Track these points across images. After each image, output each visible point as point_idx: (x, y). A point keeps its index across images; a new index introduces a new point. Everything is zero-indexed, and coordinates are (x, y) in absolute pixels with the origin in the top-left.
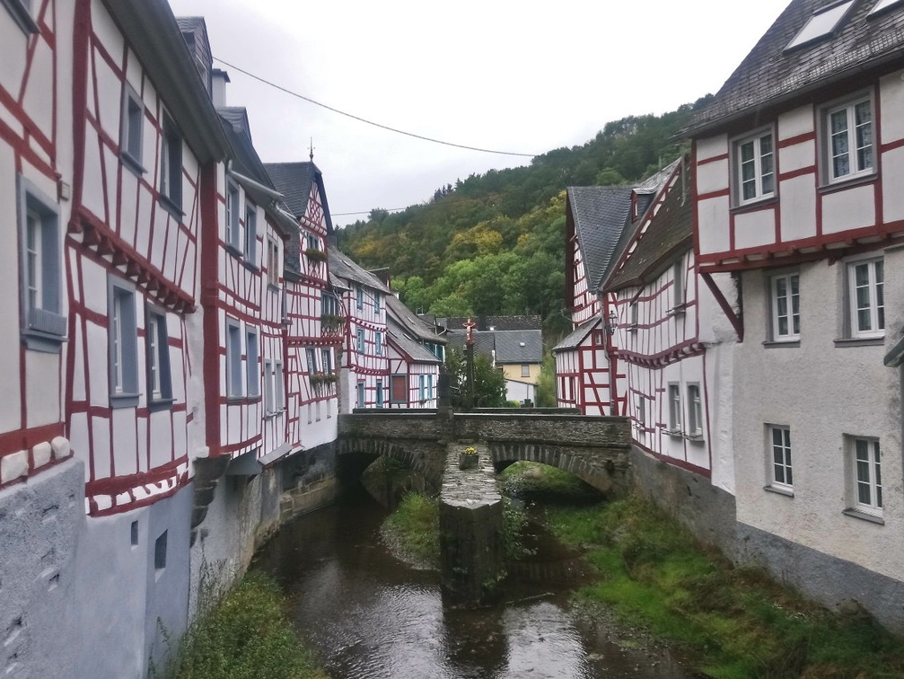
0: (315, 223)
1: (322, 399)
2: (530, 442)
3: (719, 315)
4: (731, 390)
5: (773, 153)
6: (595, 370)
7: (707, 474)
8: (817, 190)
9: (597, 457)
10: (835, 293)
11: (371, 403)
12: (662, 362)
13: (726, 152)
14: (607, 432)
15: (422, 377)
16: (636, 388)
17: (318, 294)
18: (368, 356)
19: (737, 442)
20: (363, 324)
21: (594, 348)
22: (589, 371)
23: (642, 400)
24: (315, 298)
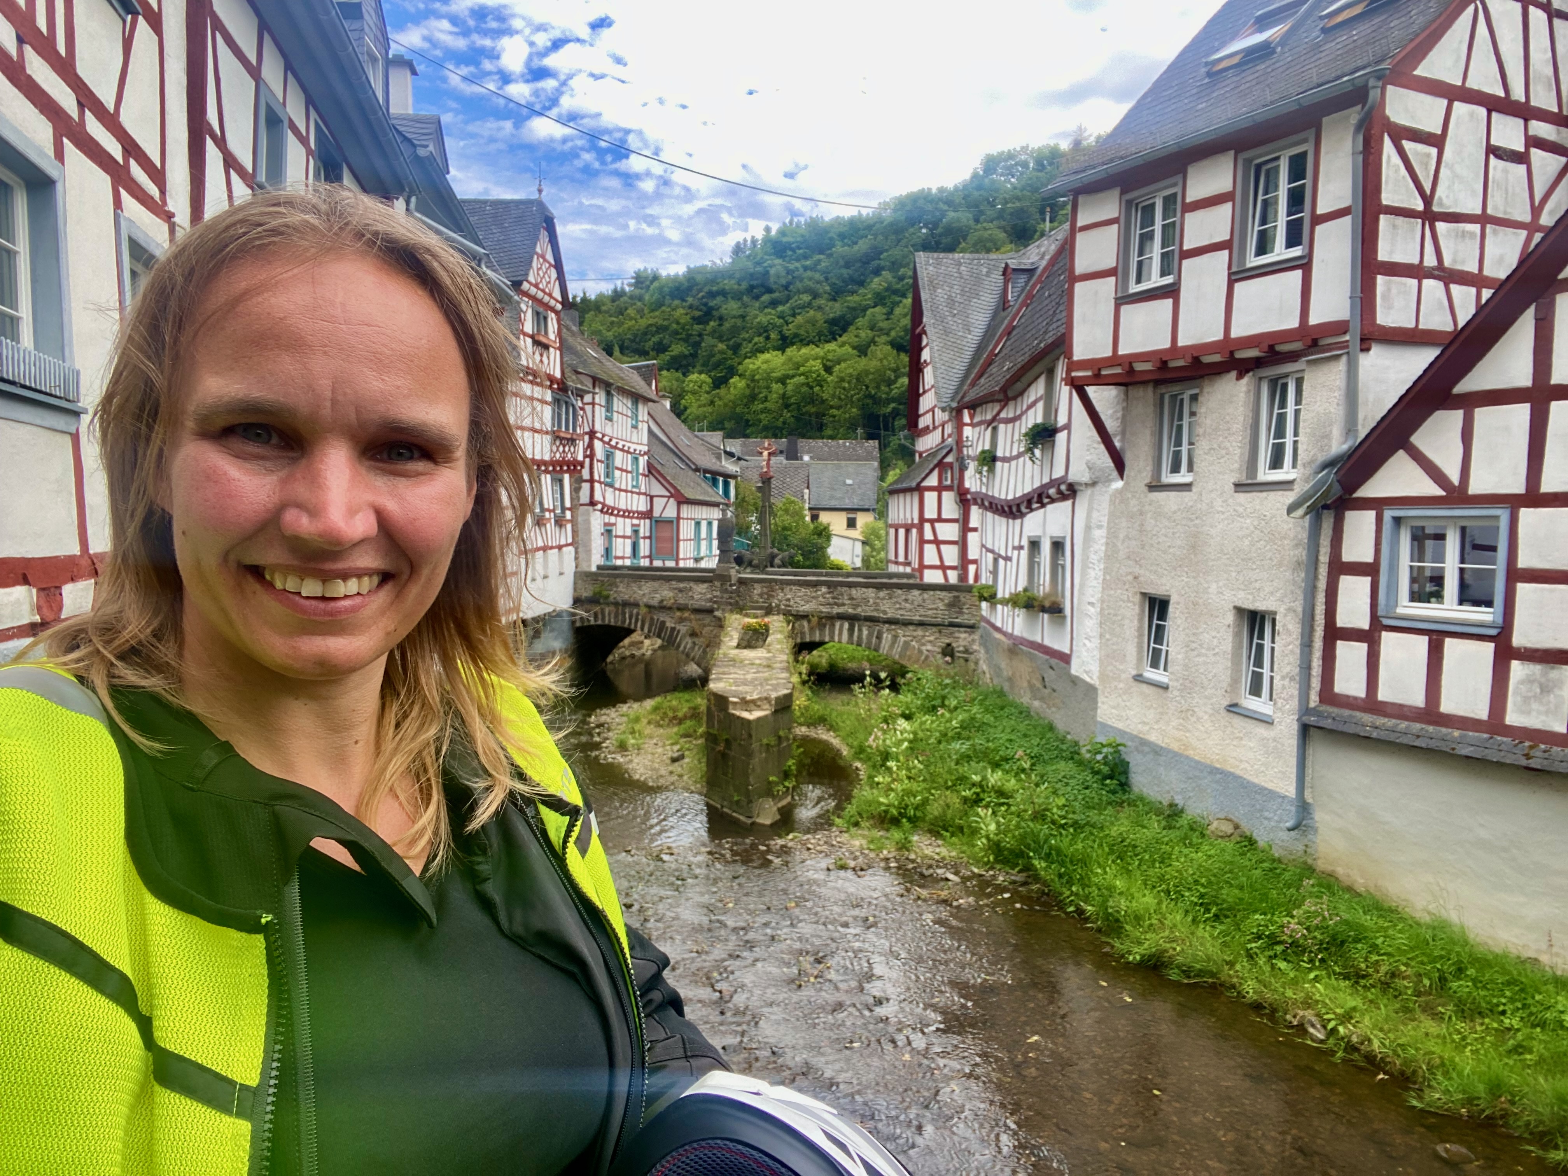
0: (543, 291)
1: (552, 548)
2: (842, 617)
3: (1095, 445)
4: (1103, 548)
5: (1177, 219)
6: (940, 519)
7: (1066, 659)
8: (1230, 275)
9: (932, 638)
10: (1241, 419)
11: (623, 558)
12: (1023, 509)
13: (1116, 215)
14: (951, 605)
15: (698, 524)
16: (989, 546)
17: (549, 397)
18: (620, 490)
19: (1107, 620)
20: (613, 443)
21: (940, 489)
22: (932, 522)
23: (996, 561)
24: (543, 402)
